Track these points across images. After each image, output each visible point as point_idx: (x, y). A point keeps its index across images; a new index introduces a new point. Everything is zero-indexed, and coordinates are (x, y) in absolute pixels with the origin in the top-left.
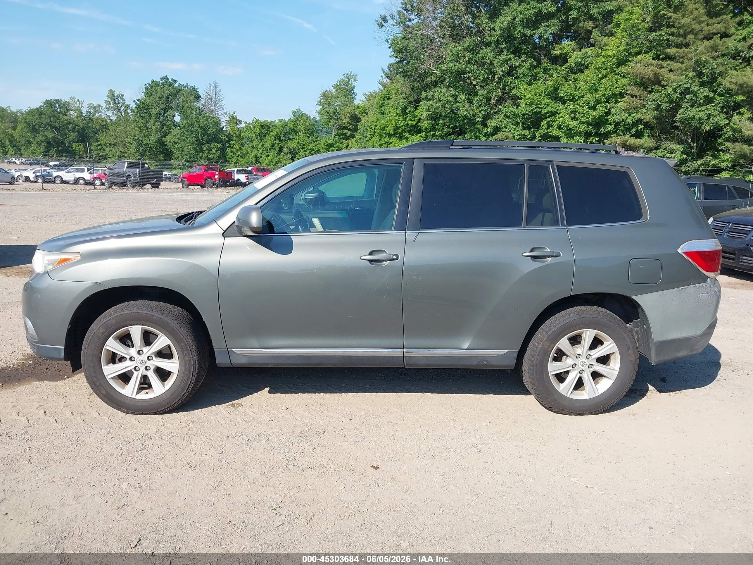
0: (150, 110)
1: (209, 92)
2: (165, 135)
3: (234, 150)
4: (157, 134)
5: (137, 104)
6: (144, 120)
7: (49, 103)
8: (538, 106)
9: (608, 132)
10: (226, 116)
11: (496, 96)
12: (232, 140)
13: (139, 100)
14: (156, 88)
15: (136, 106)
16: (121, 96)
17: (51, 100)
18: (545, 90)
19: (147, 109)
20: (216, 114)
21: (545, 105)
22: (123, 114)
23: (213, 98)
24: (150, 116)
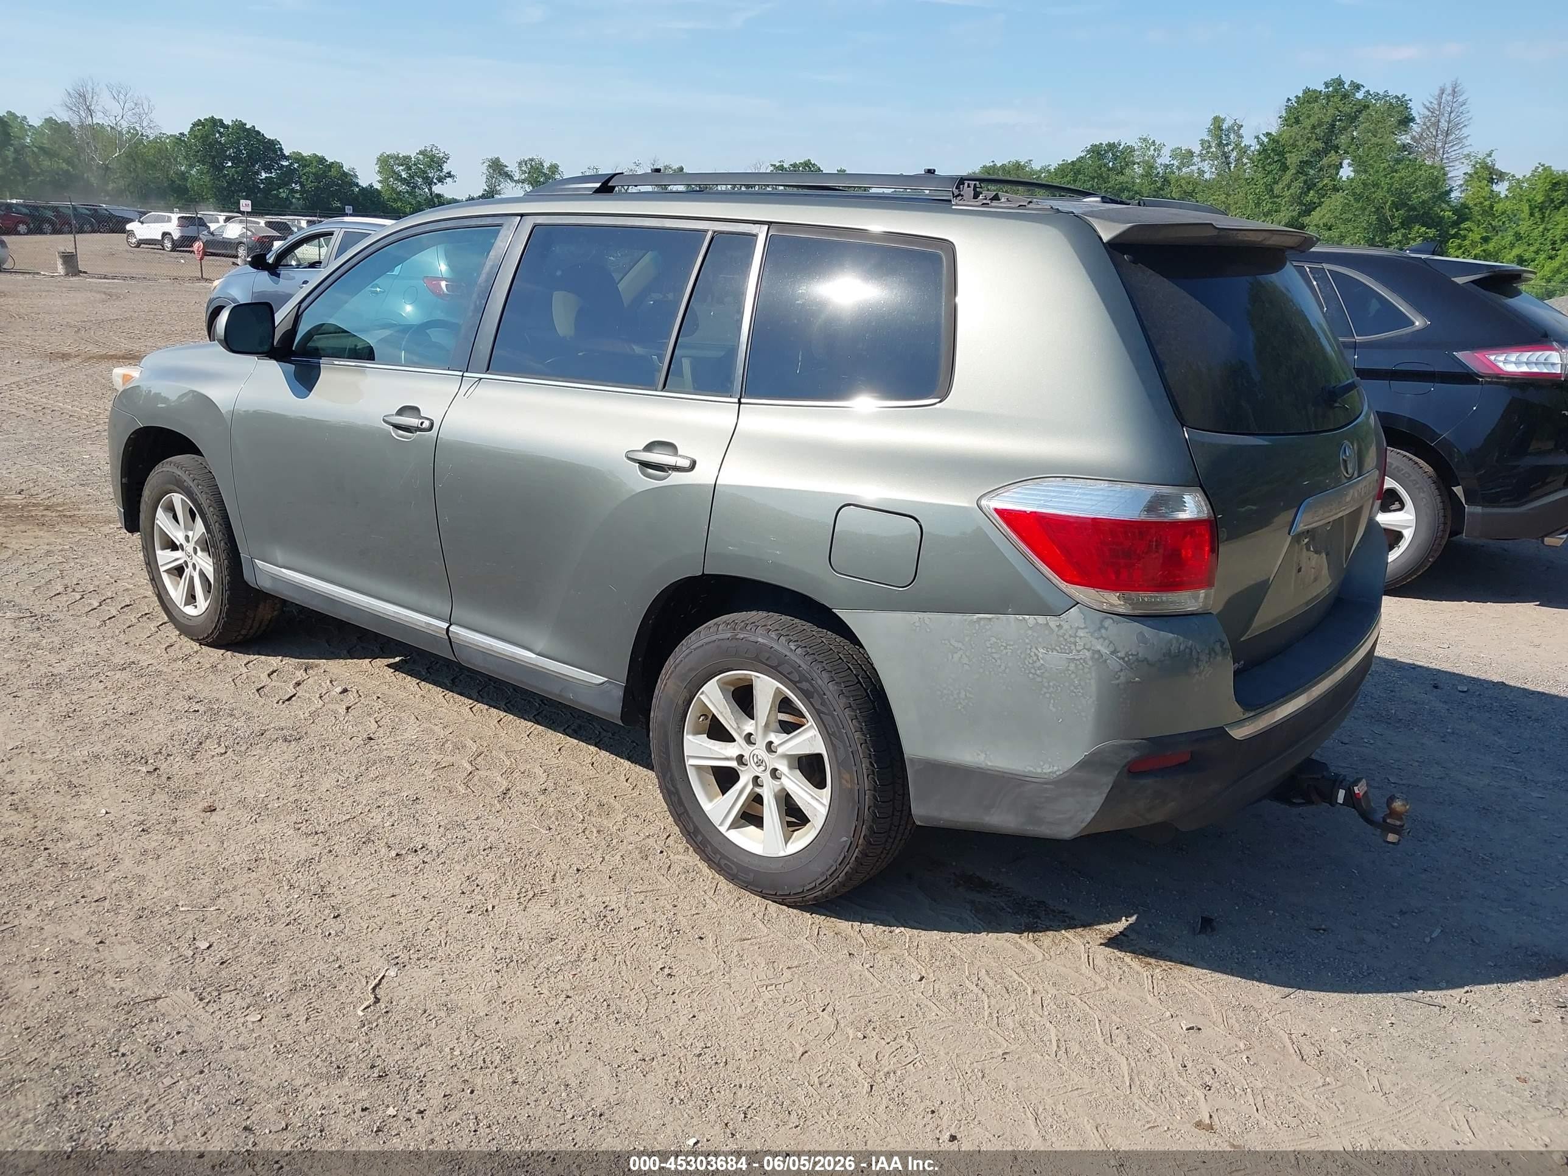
0: (1288, 155)
1: (1436, 107)
2: (1309, 209)
3: (1467, 242)
4: (1291, 208)
5: (1262, 144)
6: (1269, 179)
7: (1096, 152)
10: (1466, 162)
12: (1467, 219)
13: (1268, 134)
14: (1312, 105)
15: (1258, 147)
16: (1236, 128)
17: (1101, 144)
19: (1281, 154)
20: (1442, 159)
22: (1232, 166)
23: (1442, 121)
24: (1285, 168)
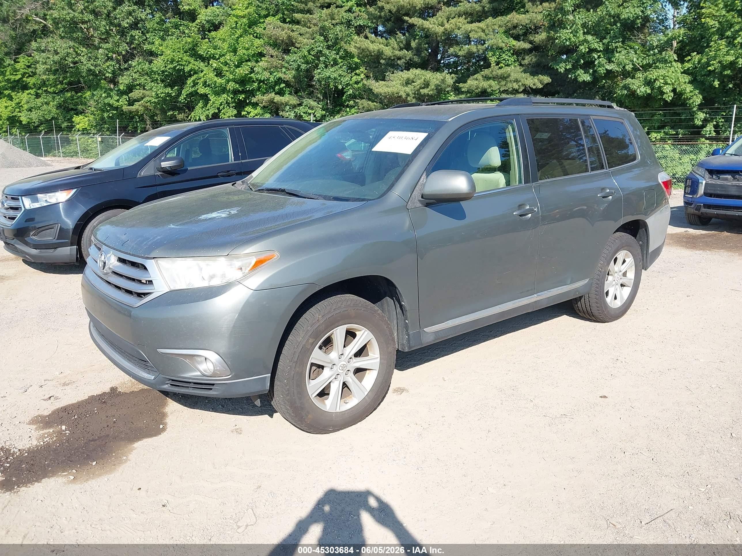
8: (180, 63)
9: (253, 90)
11: (123, 50)
18: (183, 47)
21: (186, 62)
